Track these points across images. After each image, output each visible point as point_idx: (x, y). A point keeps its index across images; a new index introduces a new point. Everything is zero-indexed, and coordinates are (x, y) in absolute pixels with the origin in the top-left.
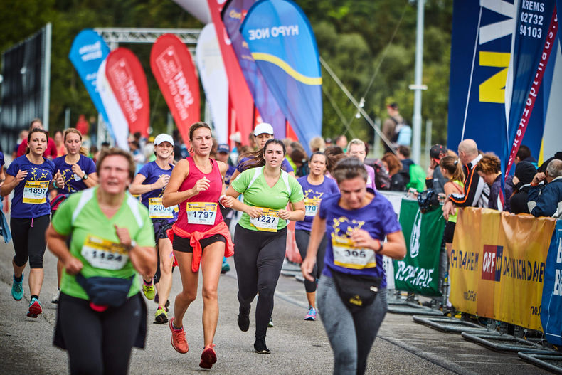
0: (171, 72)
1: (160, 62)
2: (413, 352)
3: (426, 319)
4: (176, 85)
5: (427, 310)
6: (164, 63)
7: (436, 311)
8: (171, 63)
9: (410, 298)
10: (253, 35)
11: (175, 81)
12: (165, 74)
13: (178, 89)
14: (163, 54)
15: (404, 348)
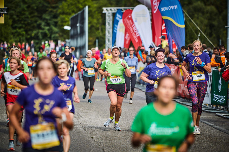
0: (131, 24)
1: (126, 20)
2: (212, 126)
3: (220, 115)
4: (133, 29)
5: (223, 111)
6: (127, 20)
7: (226, 112)
8: (130, 20)
9: (217, 107)
10: (162, 9)
11: (132, 27)
12: (128, 25)
13: (134, 30)
14: (127, 17)
15: (209, 125)
